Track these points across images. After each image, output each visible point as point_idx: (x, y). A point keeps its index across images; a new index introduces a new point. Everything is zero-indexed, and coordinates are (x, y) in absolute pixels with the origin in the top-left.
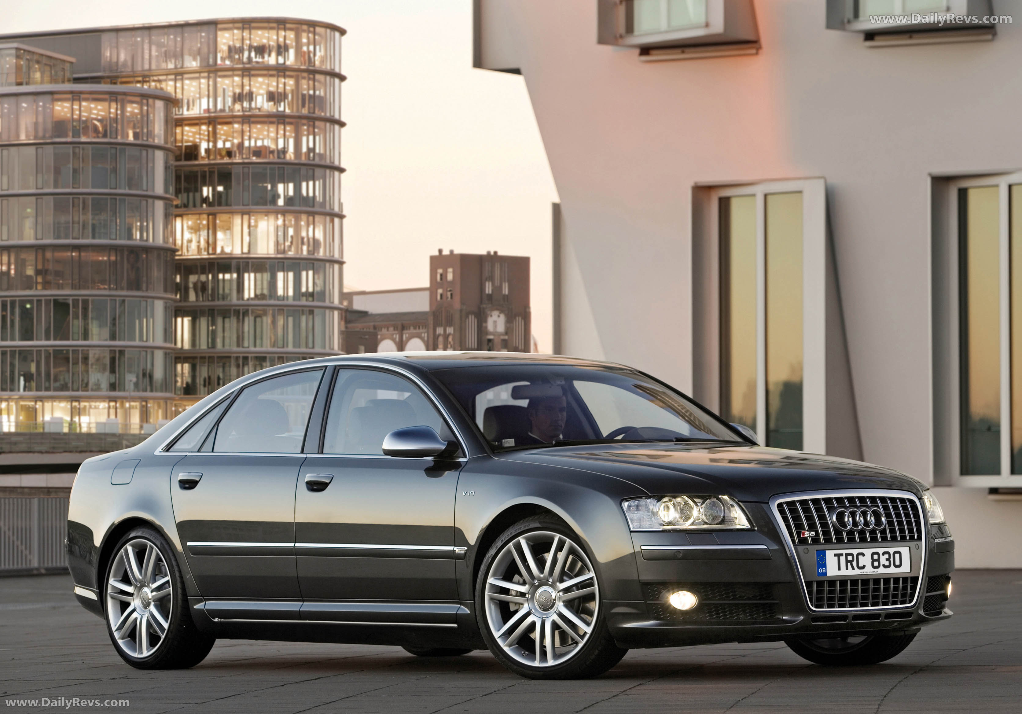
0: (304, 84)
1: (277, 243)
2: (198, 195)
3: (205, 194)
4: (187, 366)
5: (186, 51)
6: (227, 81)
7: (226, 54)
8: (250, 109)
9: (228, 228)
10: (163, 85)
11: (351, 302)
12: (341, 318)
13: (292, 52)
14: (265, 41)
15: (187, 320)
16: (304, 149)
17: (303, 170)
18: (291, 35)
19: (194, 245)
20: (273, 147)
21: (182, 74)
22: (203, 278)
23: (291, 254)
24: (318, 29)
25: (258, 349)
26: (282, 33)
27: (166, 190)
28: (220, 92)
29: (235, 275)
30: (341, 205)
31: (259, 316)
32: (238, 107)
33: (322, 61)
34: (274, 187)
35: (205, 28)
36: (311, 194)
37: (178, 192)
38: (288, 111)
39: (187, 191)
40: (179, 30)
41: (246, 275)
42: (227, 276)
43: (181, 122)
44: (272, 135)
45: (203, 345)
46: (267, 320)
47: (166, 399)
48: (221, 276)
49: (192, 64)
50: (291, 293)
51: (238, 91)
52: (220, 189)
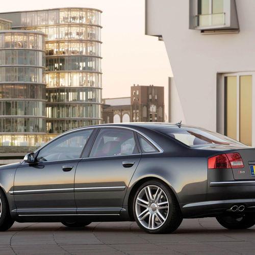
0: (89, 29)
1: (80, 82)
2: (53, 67)
3: (56, 66)
4: (50, 124)
5: (49, 19)
6: (63, 28)
7: (62, 20)
8: (71, 38)
9: (64, 77)
10: (42, 30)
11: (104, 102)
12: (101, 107)
13: (84, 19)
14: (75, 15)
15: (50, 108)
16: (89, 51)
17: (88, 58)
18: (84, 13)
19: (52, 83)
20: (78, 50)
21: (48, 26)
22: (55, 94)
23: (84, 86)
24: (93, 11)
25: (74, 118)
26: (81, 12)
27: (43, 65)
28: (61, 32)
29: (66, 93)
30: (101, 70)
31: (74, 107)
32: (66, 37)
33: (95, 22)
34: (79, 63)
35: (56, 11)
36: (91, 66)
37: (47, 66)
38: (83, 38)
39: (50, 65)
40: (47, 12)
41: (70, 93)
42: (63, 94)
43: (47, 42)
44: (78, 46)
45: (55, 117)
46: (77, 108)
47: (43, 135)
48: (61, 93)
49: (51, 23)
50: (85, 99)
51: (67, 32)
52: (61, 64)
